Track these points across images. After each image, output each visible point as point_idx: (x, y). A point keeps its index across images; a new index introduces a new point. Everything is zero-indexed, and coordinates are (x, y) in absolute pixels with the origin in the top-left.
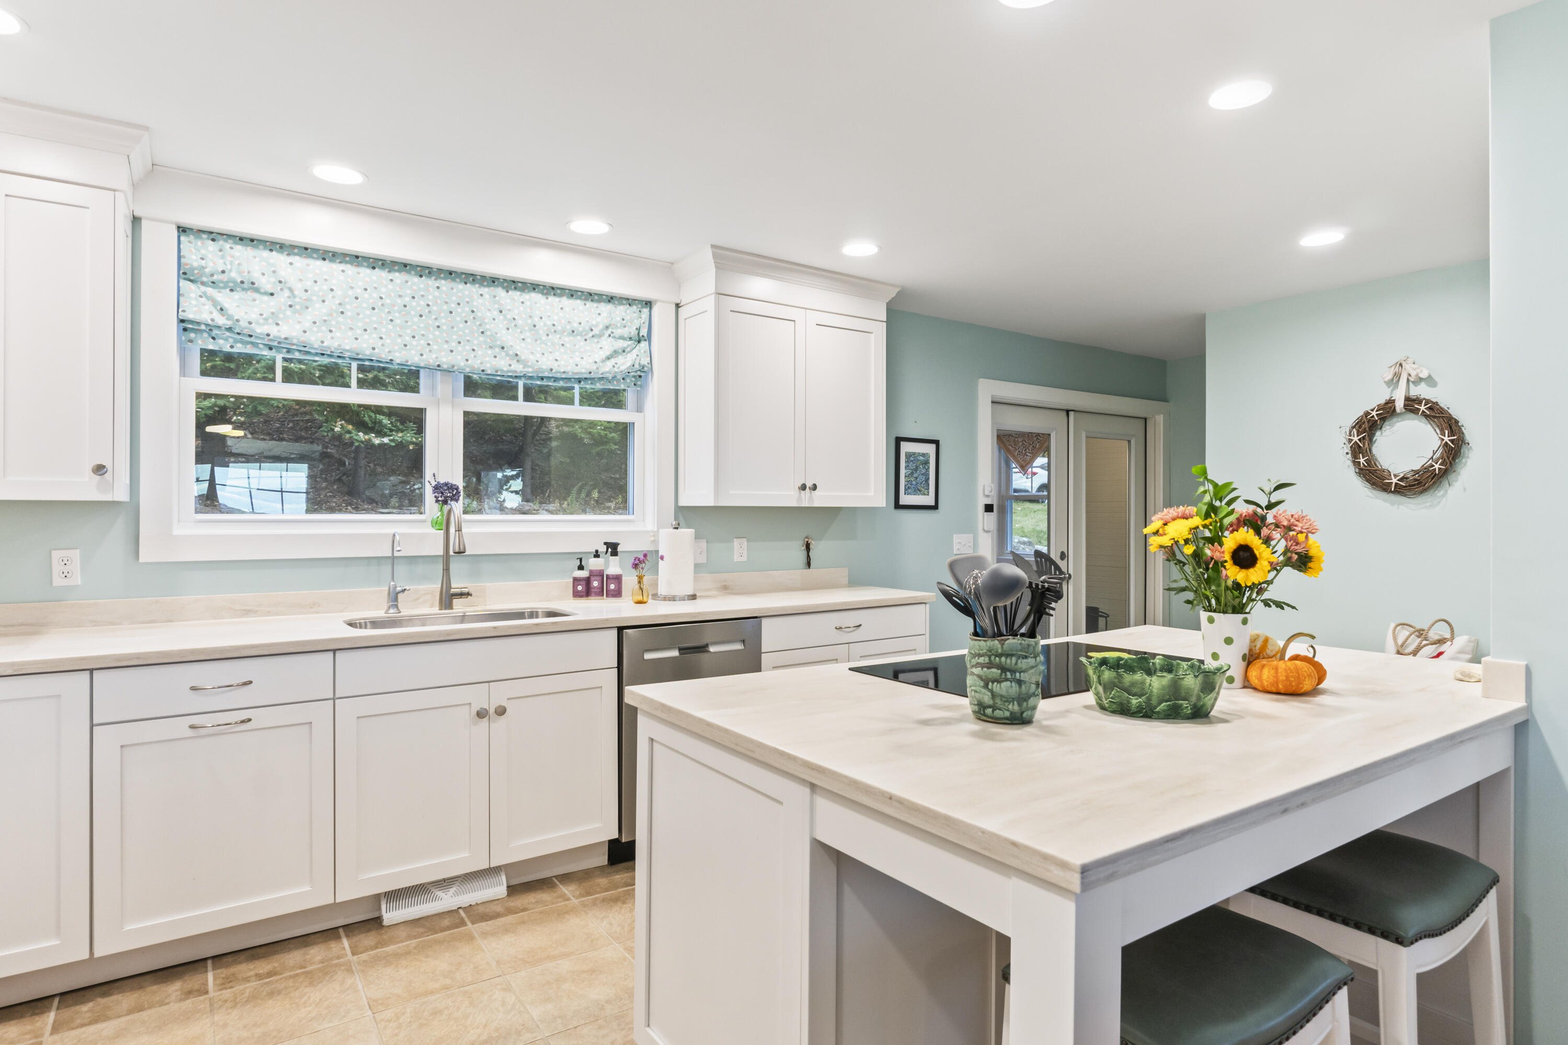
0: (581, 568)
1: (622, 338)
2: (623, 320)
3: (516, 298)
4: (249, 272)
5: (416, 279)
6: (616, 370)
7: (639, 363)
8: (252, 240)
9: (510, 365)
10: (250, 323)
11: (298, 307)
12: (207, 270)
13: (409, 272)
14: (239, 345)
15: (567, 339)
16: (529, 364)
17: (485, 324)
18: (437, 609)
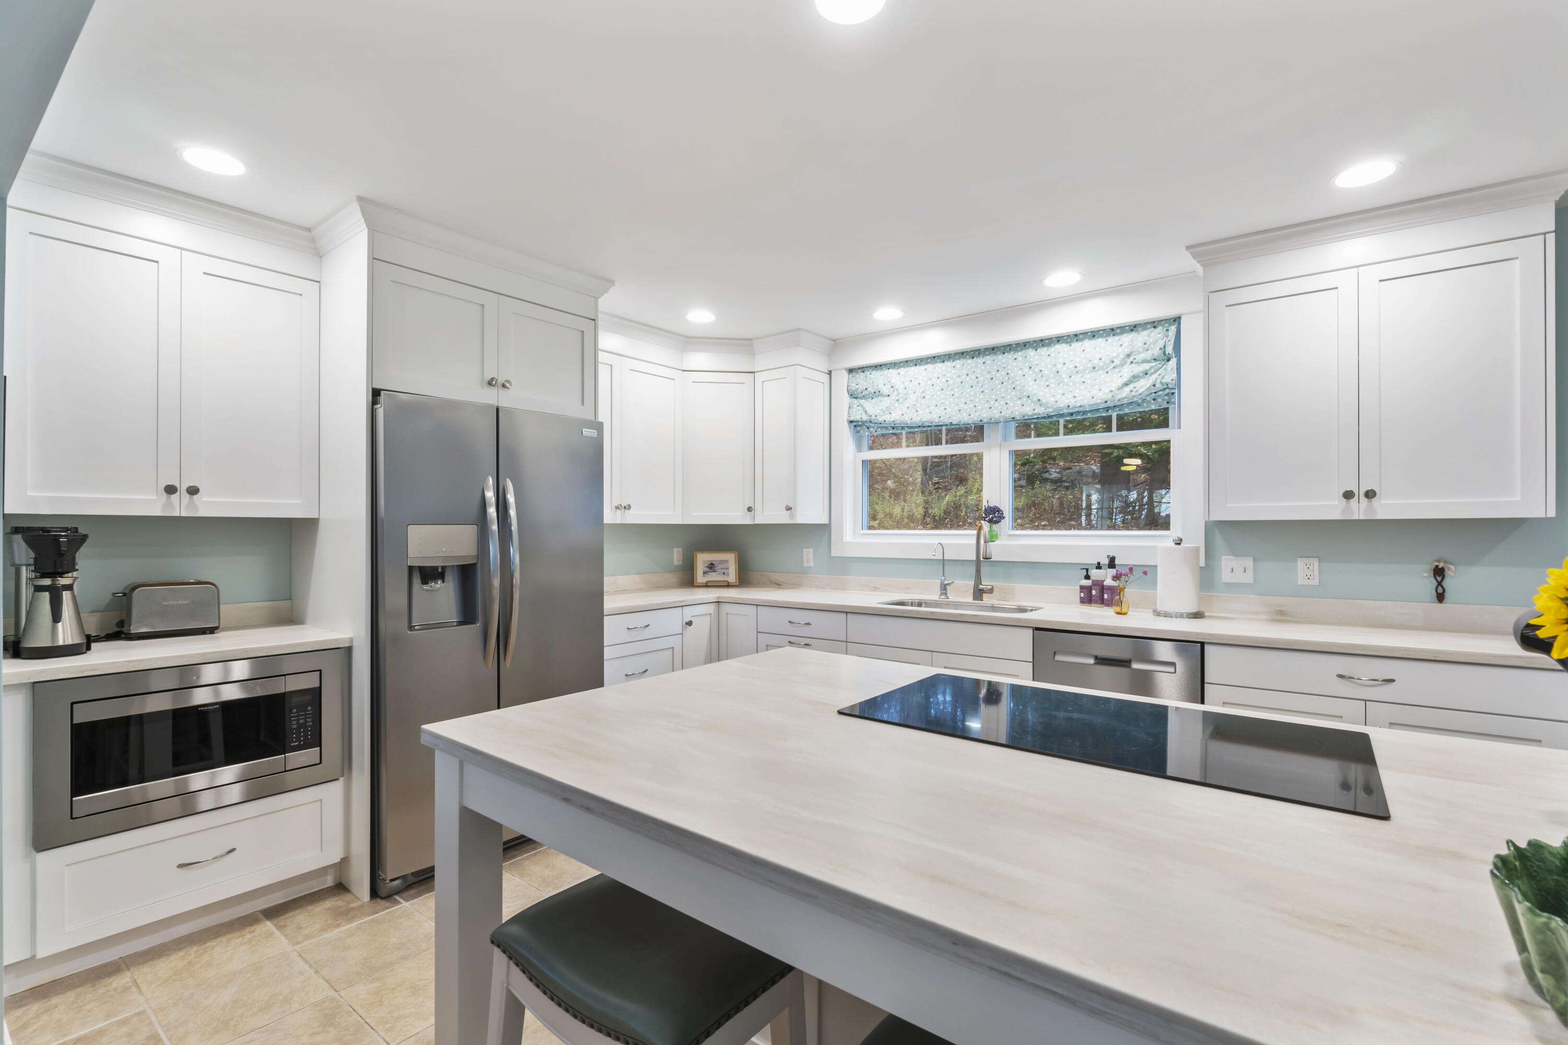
0: (1087, 577)
1: (1145, 361)
2: (1145, 344)
3: (1043, 353)
4: (877, 385)
5: (970, 361)
6: (1134, 393)
7: (1161, 382)
8: (881, 366)
9: (1034, 410)
10: (876, 416)
11: (901, 400)
12: (859, 390)
13: (965, 358)
14: (879, 430)
15: (1088, 376)
16: (1049, 405)
17: (1016, 381)
18: (972, 599)
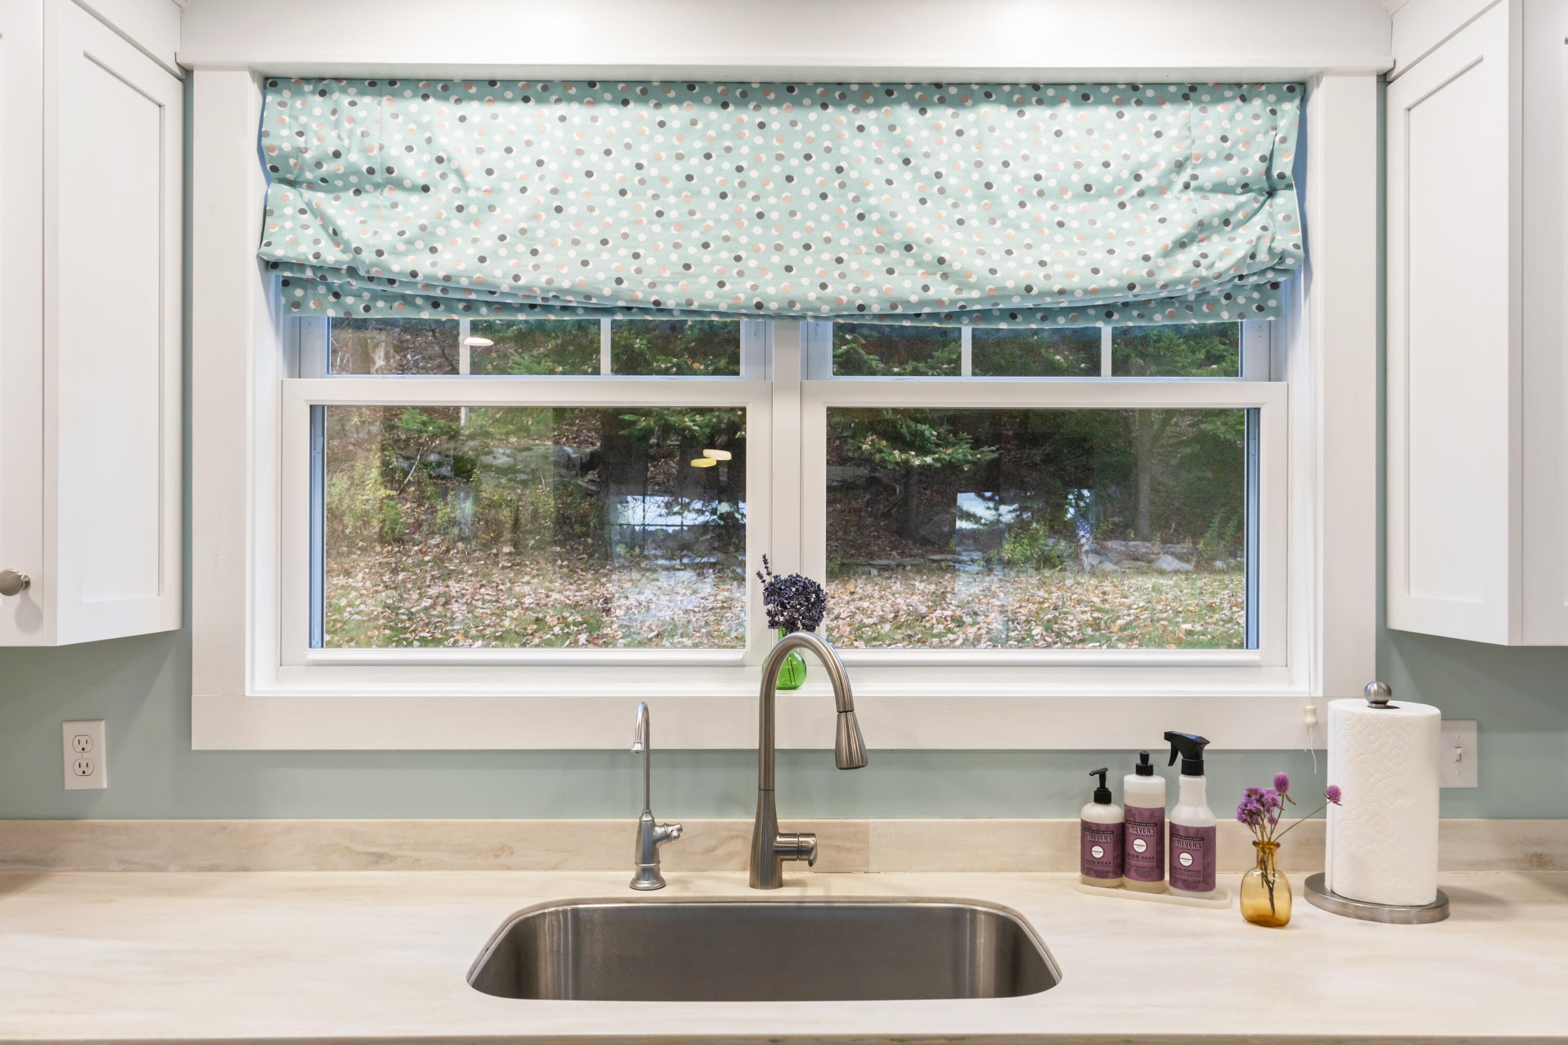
0: (1103, 797)
1: (1222, 188)
2: (1224, 139)
3: (943, 123)
4: (381, 148)
5: (714, 114)
6: (1203, 272)
7: (1270, 249)
8: (392, 82)
9: (926, 288)
10: (380, 253)
11: (473, 209)
12: (307, 156)
13: (698, 100)
14: (380, 304)
15: (1071, 209)
16: (973, 279)
17: (868, 195)
18: (746, 875)
